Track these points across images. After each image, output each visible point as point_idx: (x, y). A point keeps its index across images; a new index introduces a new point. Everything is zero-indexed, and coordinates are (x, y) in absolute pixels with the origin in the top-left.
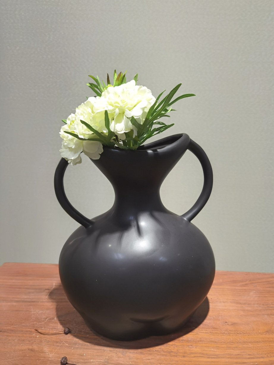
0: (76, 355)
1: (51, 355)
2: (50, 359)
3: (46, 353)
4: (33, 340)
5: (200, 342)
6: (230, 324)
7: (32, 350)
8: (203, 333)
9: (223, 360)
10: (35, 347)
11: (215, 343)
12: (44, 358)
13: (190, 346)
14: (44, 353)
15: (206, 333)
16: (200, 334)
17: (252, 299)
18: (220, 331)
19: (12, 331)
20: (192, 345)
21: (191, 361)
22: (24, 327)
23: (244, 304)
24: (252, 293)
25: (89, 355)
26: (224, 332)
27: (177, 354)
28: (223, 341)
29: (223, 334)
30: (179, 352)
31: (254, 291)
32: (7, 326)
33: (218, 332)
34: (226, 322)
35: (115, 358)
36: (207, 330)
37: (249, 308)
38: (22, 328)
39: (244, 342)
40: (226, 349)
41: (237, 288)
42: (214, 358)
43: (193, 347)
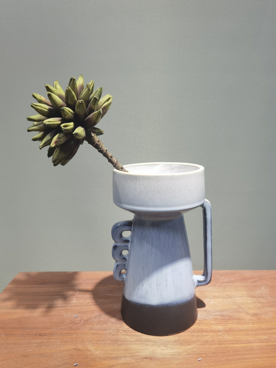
0: (121, 351)
1: (97, 353)
2: (98, 356)
3: (91, 351)
4: (75, 341)
5: (231, 332)
6: (251, 314)
7: (77, 349)
8: (231, 323)
9: (255, 344)
10: (80, 346)
11: (244, 331)
12: (92, 355)
13: (223, 336)
14: (90, 351)
15: (233, 323)
16: (229, 324)
17: (264, 293)
18: (244, 321)
19: (51, 334)
20: (224, 335)
21: (227, 348)
22: (61, 330)
23: (259, 297)
24: (263, 288)
25: (134, 350)
26: (248, 321)
27: (213, 342)
28: (250, 329)
29: (248, 323)
30: (214, 341)
31: (264, 286)
32: (44, 330)
33: (244, 322)
34: (248, 313)
35: (159, 350)
36: (233, 321)
37: (264, 301)
38: (60, 331)
39: (268, 329)
40: (255, 336)
41: (248, 284)
42: (247, 343)
43: (226, 336)
